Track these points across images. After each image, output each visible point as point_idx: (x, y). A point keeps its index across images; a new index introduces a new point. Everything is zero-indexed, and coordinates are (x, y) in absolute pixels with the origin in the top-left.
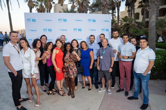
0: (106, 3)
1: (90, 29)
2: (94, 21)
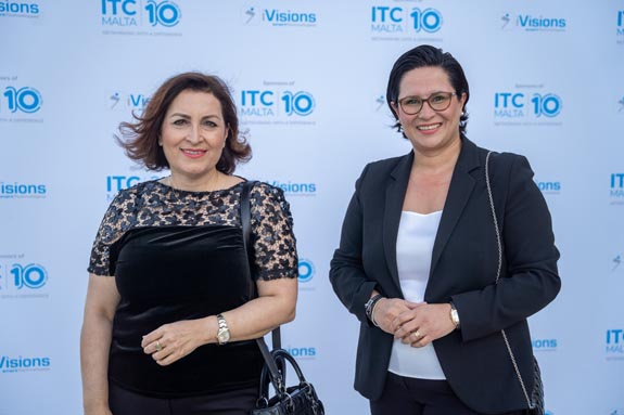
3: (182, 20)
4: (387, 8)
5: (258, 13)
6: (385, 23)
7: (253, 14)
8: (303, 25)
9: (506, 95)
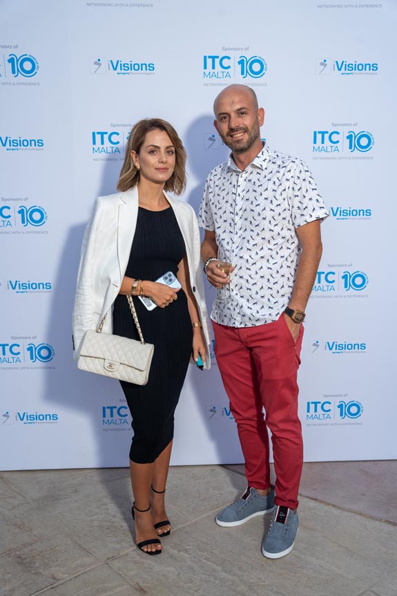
3: (39, 72)
4: (218, 57)
5: (105, 63)
6: (216, 71)
7: (100, 64)
8: (144, 74)
9: (323, 133)
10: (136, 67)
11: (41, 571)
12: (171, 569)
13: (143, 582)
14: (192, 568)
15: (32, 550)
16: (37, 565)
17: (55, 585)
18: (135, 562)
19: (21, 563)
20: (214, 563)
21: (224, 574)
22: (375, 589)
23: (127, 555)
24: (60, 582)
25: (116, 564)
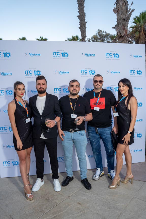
0: (125, 32)
1: (110, 72)
2: (116, 56)
4: (84, 70)
10: (65, 73)
11: (52, 201)
12: (85, 197)
13: (79, 202)
14: (90, 197)
15: (48, 196)
16: (50, 200)
17: (57, 205)
18: (76, 197)
19: (46, 200)
20: (95, 195)
21: (99, 198)
22: (135, 196)
23: (72, 195)
24: (58, 204)
25: (71, 198)
